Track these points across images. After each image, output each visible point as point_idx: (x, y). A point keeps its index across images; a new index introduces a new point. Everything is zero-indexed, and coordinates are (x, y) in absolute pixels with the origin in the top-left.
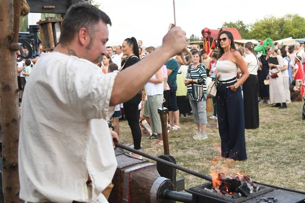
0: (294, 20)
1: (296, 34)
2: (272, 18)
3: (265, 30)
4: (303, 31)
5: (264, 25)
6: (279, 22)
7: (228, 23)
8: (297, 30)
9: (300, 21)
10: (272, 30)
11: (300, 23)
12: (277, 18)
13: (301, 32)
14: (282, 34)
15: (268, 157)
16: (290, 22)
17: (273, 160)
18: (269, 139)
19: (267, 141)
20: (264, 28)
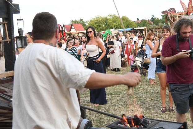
0: (113, 18)
1: (115, 26)
2: (100, 17)
3: (96, 24)
4: (118, 25)
5: (96, 21)
6: (105, 20)
7: (74, 20)
8: (115, 24)
9: (116, 19)
10: (100, 24)
11: (117, 20)
12: (103, 17)
13: (117, 25)
14: (106, 26)
15: (118, 102)
16: (111, 19)
17: (122, 103)
18: (116, 90)
19: (115, 92)
20: (96, 23)
